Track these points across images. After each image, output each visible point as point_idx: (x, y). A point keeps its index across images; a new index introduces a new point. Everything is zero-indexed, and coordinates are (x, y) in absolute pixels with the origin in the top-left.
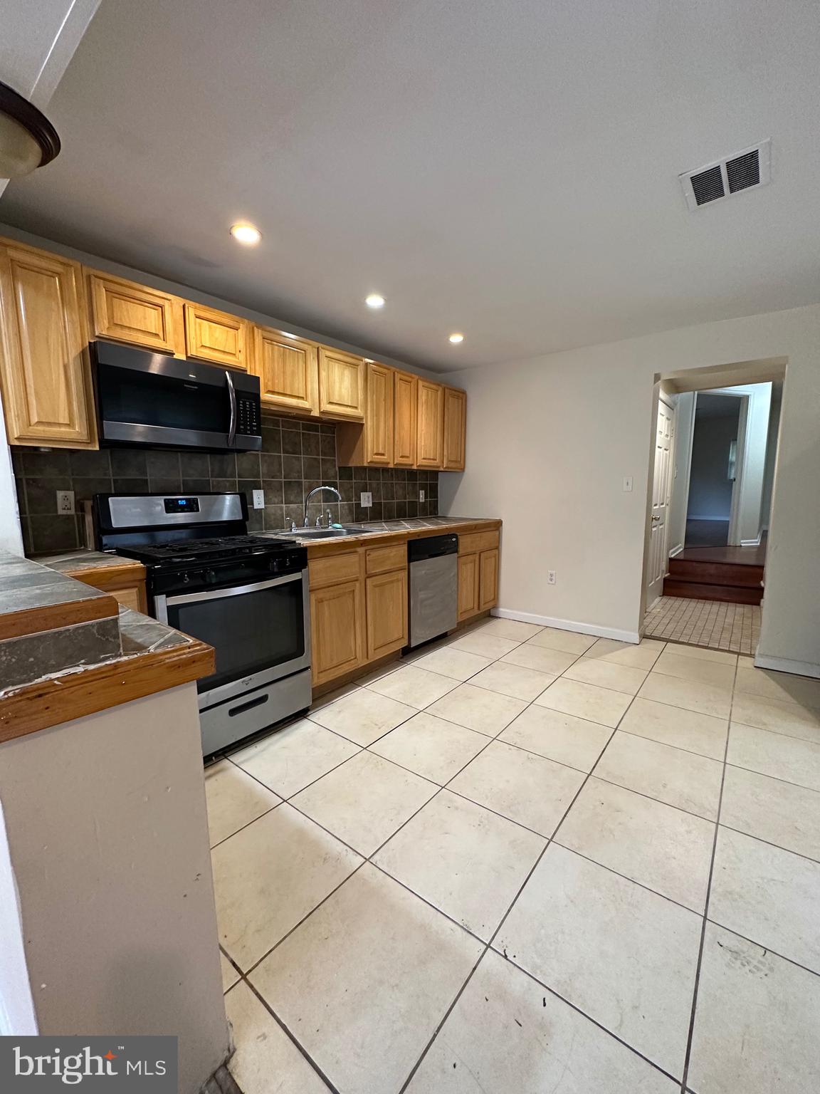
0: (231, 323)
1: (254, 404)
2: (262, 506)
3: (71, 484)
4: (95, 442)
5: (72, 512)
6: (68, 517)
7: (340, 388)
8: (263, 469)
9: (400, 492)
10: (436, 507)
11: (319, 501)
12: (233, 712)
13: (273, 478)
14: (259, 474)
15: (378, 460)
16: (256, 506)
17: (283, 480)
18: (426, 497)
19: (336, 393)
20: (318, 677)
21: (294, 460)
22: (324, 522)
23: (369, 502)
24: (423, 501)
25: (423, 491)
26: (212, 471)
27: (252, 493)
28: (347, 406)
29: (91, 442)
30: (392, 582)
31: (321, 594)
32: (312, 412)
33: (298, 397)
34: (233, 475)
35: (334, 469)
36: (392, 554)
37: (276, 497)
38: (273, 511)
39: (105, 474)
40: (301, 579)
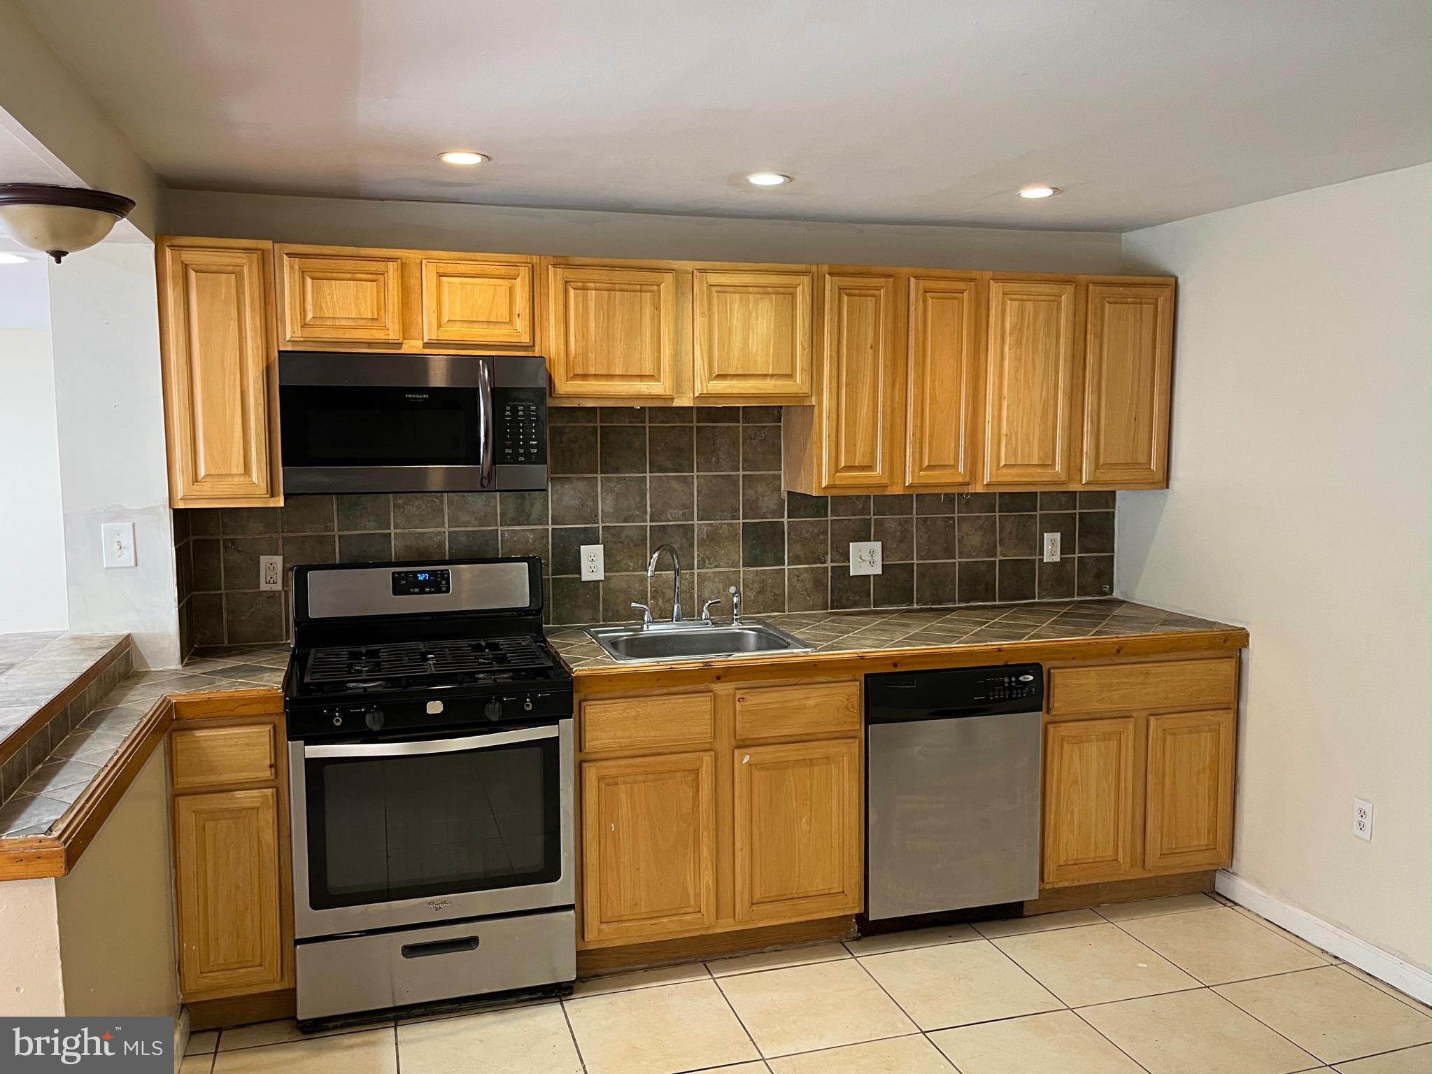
0: (503, 270)
1: (533, 408)
2: (599, 575)
3: (280, 544)
4: (279, 495)
5: (279, 587)
6: (273, 595)
7: (746, 340)
8: (604, 504)
9: (976, 539)
10: (1103, 573)
11: (735, 565)
12: (411, 951)
13: (625, 521)
14: (596, 516)
15: (856, 482)
16: (586, 576)
17: (649, 524)
18: (1066, 547)
19: (735, 353)
20: (599, 931)
21: (675, 485)
22: (722, 613)
23: (872, 564)
24: (1057, 559)
25: (1058, 536)
26: (503, 514)
27: (579, 551)
28: (765, 376)
29: (273, 494)
30: (811, 762)
31: (610, 768)
32: (676, 400)
33: (641, 377)
34: (542, 520)
35: (776, 495)
36: (812, 702)
37: (631, 557)
38: (624, 585)
39: (326, 529)
40: (558, 738)
